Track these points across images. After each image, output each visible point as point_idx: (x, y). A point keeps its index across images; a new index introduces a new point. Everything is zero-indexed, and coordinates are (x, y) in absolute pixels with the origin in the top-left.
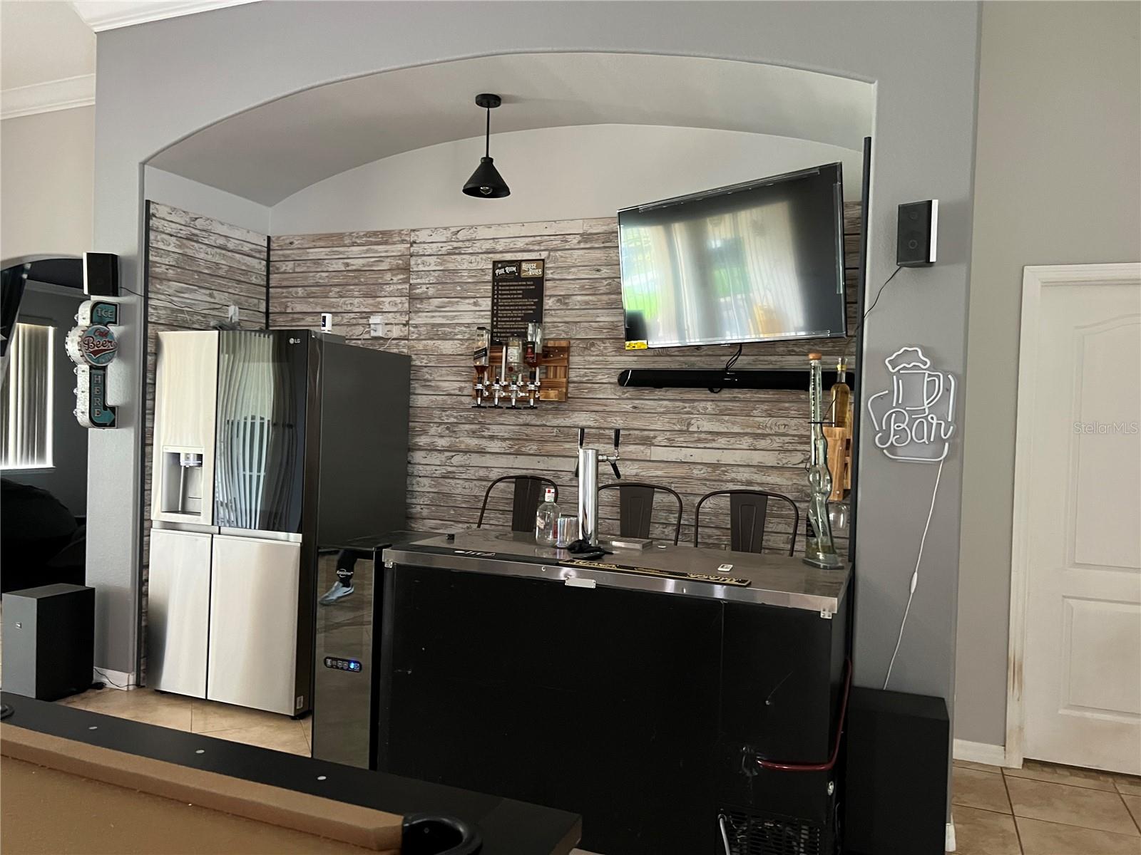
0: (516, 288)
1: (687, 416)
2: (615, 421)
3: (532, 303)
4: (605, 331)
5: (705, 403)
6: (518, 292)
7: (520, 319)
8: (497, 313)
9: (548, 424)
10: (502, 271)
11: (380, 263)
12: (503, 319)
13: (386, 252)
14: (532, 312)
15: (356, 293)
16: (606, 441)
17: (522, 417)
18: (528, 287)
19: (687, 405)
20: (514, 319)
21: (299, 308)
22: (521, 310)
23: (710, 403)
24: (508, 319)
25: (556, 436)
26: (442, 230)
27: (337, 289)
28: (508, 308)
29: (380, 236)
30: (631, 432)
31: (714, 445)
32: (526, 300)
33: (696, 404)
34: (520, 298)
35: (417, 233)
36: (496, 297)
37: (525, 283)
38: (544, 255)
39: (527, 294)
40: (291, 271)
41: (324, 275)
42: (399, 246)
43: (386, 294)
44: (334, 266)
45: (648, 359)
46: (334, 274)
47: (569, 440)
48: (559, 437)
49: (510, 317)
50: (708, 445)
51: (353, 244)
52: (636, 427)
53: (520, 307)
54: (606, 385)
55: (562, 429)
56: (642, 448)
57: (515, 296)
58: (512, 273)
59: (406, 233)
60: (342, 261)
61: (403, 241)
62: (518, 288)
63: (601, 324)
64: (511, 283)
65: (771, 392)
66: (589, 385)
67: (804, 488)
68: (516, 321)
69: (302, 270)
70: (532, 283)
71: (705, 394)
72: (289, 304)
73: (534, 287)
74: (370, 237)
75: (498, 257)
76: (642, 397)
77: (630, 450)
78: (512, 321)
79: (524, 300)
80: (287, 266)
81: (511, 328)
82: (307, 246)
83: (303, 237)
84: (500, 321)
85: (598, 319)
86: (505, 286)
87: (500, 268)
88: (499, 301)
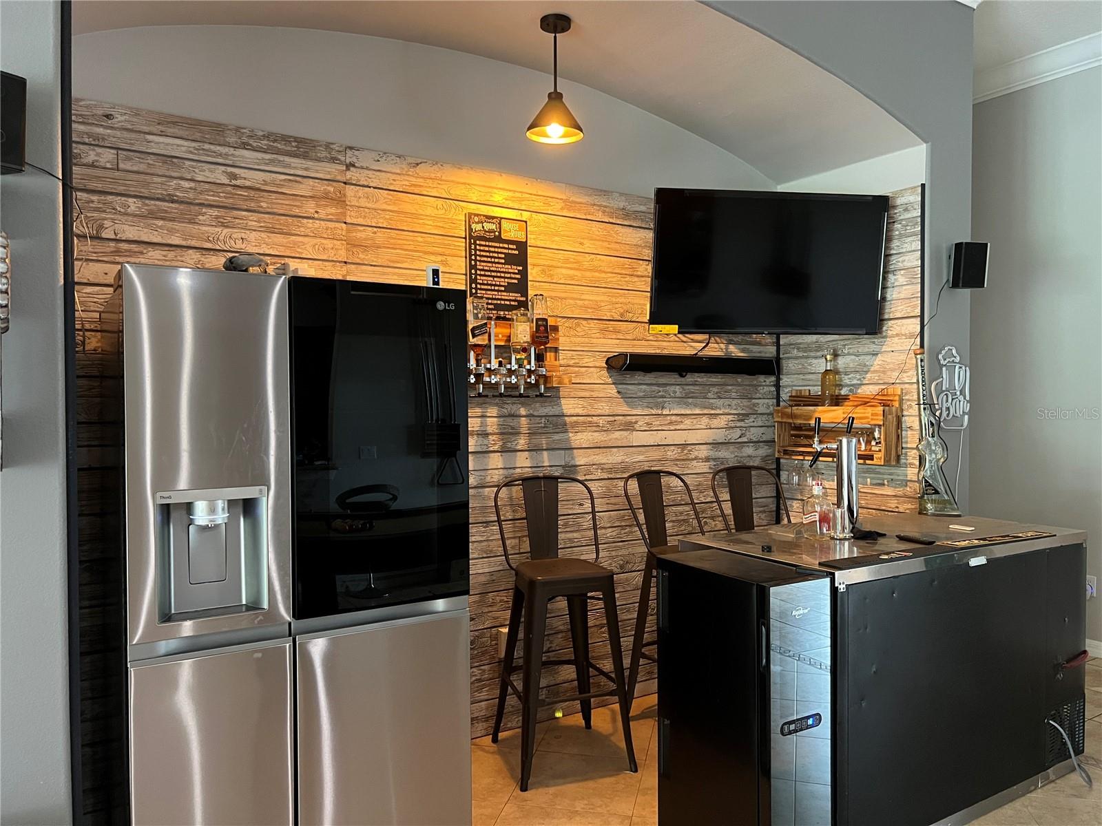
0: (496, 250)
1: (661, 399)
2: (601, 407)
3: (516, 271)
4: (589, 310)
5: (674, 387)
6: (500, 255)
7: (503, 289)
8: (476, 278)
9: (536, 414)
10: (479, 227)
11: (297, 185)
12: (483, 287)
13: (306, 169)
14: (516, 281)
15: (254, 223)
16: (594, 429)
17: (506, 406)
18: (510, 251)
19: (661, 389)
20: (496, 288)
21: (130, 232)
22: (505, 278)
23: (678, 387)
24: (489, 287)
25: (544, 427)
26: (393, 157)
27: (214, 212)
28: (489, 273)
29: (294, 144)
30: (617, 418)
31: (682, 426)
32: (510, 267)
33: (668, 388)
34: (502, 263)
35: (356, 153)
36: (473, 257)
37: (506, 246)
38: (525, 216)
39: (509, 260)
40: (108, 165)
41: (186, 184)
42: (328, 165)
43: (308, 232)
44: (207, 173)
45: (628, 342)
46: (207, 186)
47: (557, 430)
48: (547, 427)
49: (491, 285)
50: (678, 427)
51: (244, 146)
52: (620, 412)
53: (503, 275)
54: (592, 369)
55: (550, 419)
56: (625, 433)
57: (496, 260)
58: (491, 231)
59: (337, 148)
60: (223, 168)
61: (333, 160)
62: (499, 250)
63: (586, 302)
64: (490, 244)
65: (720, 376)
66: (577, 369)
67: (742, 460)
68: (498, 291)
69: (135, 168)
70: (515, 247)
71: (675, 378)
72: (107, 223)
73: (517, 252)
74: (275, 141)
75: (473, 208)
76: (625, 382)
77: (615, 437)
78: (494, 290)
79: (506, 266)
80: (98, 155)
81: (492, 299)
82: (146, 129)
83: (137, 113)
84: (481, 289)
85: (583, 297)
86: (483, 245)
87: (477, 223)
88: (478, 263)
